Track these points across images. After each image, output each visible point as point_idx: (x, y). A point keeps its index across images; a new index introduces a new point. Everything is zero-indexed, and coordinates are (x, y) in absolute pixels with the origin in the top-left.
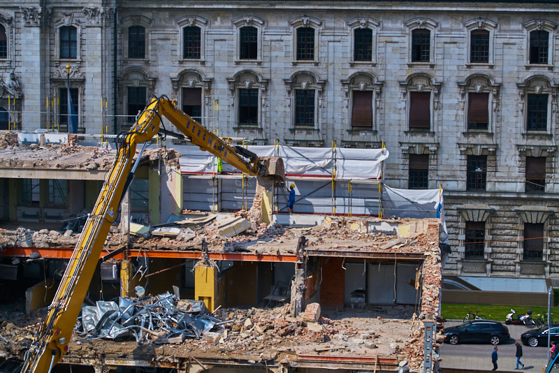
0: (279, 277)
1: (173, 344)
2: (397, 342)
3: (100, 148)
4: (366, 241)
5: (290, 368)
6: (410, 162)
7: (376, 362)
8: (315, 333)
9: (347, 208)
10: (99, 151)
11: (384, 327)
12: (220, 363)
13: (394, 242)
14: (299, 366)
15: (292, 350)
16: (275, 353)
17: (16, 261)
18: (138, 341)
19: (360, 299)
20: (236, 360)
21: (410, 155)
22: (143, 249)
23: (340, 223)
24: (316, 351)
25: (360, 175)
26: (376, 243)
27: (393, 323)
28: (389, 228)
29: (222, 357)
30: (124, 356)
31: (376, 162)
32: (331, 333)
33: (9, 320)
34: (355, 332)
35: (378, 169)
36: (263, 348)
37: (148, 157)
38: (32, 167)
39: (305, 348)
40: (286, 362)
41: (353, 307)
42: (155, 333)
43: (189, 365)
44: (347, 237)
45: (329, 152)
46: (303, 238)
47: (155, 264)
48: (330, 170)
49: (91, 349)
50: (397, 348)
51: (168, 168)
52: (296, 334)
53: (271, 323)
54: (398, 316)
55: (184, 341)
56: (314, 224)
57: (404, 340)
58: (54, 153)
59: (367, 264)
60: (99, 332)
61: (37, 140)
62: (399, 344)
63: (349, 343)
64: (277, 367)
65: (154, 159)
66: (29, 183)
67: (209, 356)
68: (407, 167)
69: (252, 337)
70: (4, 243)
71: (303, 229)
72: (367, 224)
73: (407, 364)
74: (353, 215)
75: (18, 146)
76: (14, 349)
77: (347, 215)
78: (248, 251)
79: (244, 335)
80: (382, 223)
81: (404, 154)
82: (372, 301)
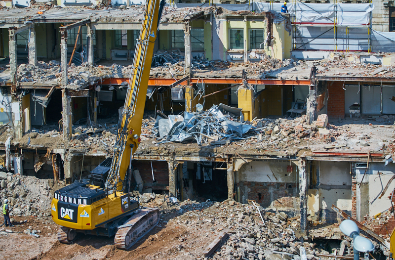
0: (298, 96)
1: (223, 145)
2: (383, 141)
3: (169, 7)
4: (360, 69)
5: (307, 161)
6: (390, 12)
7: (369, 156)
8: (325, 136)
9: (345, 46)
10: (168, 9)
11: (374, 131)
12: (257, 158)
13: (379, 70)
14: (313, 159)
15: (308, 148)
16: (296, 151)
17: (112, 88)
18: (198, 143)
19: (356, 111)
20: (268, 156)
21: (390, 7)
22: (201, 77)
23: (341, 56)
24: (325, 148)
25: (354, 22)
26: (367, 71)
27: (380, 128)
28: (376, 60)
29: (258, 154)
30: (189, 154)
31: (365, 13)
32: (336, 136)
33: (107, 130)
34: (353, 135)
35: (367, 18)
36: (287, 147)
37: (203, 13)
38: (121, 21)
39: (317, 146)
40: (304, 157)
41: (351, 117)
42: (210, 137)
43: (235, 160)
44: (346, 67)
45: (332, 6)
46: (314, 68)
47: (209, 88)
48: (333, 19)
49: (166, 149)
50: (384, 146)
51: (217, 21)
52: (311, 137)
53: (292, 129)
54: (384, 123)
55: (231, 143)
56: (322, 58)
57: (389, 140)
58: (137, 11)
59: (360, 86)
60: (171, 137)
61: (125, 3)
62: (385, 143)
63: (348, 143)
64: (298, 160)
65: (207, 14)
66: (120, 33)
67: (249, 153)
68: (388, 16)
69: (279, 139)
70: (103, 75)
71: (314, 61)
72: (360, 57)
73: (391, 157)
74: (350, 51)
75: (111, 7)
76: (111, 150)
77: (345, 51)
78: (275, 78)
79: (273, 138)
80: (371, 56)
81: (385, 7)
82: (364, 112)
